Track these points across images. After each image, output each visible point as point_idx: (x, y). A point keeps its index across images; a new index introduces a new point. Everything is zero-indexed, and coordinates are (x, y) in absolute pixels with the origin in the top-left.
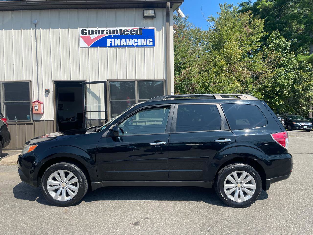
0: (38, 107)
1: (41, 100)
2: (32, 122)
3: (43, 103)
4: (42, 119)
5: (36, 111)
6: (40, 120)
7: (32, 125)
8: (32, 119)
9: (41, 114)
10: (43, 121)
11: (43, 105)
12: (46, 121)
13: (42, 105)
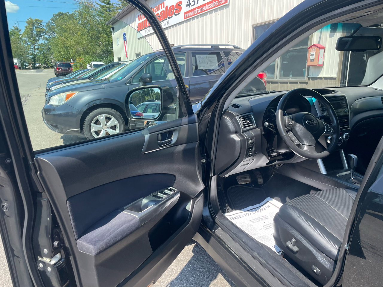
0: (314, 54)
1: (322, 44)
2: (306, 79)
3: (324, 48)
4: (320, 76)
5: (311, 61)
6: (318, 77)
7: (307, 84)
8: (308, 75)
9: (320, 67)
10: (321, 78)
11: (325, 51)
12: (325, 78)
13: (322, 51)
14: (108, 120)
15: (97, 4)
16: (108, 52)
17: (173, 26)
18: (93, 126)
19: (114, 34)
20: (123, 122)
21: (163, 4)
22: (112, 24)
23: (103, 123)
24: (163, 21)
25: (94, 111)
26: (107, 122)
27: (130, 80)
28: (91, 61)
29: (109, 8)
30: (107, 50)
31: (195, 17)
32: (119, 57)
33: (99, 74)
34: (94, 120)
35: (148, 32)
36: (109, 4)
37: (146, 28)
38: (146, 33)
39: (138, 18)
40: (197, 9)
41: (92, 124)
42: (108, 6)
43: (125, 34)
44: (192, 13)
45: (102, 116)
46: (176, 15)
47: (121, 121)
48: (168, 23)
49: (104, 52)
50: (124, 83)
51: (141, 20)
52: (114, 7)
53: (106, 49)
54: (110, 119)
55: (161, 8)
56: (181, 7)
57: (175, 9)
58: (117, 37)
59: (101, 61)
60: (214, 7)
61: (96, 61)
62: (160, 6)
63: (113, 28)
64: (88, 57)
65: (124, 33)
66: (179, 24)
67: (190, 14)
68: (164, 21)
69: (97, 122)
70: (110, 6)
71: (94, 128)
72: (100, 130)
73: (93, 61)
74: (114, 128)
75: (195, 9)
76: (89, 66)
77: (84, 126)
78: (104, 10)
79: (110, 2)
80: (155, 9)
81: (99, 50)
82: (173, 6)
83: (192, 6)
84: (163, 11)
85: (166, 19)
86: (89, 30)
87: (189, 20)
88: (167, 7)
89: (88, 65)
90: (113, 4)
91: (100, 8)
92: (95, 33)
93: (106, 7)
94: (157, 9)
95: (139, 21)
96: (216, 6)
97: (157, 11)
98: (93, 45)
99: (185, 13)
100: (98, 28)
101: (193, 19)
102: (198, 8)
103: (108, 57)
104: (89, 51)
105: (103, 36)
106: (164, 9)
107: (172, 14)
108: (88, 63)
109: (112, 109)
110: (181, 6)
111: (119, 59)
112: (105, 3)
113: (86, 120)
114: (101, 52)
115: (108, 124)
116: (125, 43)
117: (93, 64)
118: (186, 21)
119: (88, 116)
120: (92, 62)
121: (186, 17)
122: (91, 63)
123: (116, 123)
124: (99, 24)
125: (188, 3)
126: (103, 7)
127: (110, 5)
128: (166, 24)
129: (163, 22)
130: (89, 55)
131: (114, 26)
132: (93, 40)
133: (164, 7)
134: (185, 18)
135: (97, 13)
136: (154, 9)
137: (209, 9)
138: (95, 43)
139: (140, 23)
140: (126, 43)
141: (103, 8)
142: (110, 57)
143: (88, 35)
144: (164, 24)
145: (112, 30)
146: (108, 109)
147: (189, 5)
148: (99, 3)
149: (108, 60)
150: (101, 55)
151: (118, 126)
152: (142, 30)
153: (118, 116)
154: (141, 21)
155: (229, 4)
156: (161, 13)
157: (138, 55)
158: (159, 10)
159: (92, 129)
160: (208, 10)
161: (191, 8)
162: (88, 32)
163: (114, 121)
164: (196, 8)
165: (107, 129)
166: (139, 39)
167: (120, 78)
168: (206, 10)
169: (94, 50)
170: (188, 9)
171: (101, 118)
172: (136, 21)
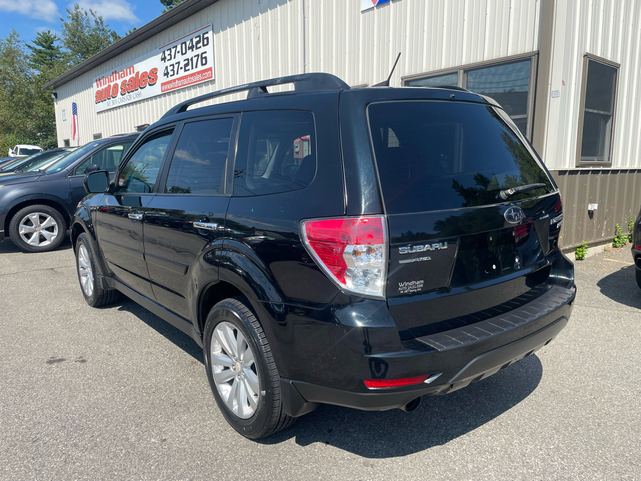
14: (42, 220)
15: (29, 47)
16: (48, 128)
17: (147, 99)
18: (22, 228)
19: (57, 104)
20: (62, 222)
21: (132, 69)
22: (55, 88)
23: (36, 223)
24: (133, 91)
25: (24, 209)
26: (41, 223)
27: (72, 172)
28: (16, 144)
29: (51, 55)
30: (47, 127)
31: (175, 91)
32: (66, 138)
33: (30, 165)
34: (24, 220)
35: (111, 104)
36: (50, 48)
37: (108, 99)
38: (108, 105)
39: (96, 83)
40: (177, 82)
41: (21, 225)
42: (49, 51)
43: (75, 105)
44: (171, 85)
45: (34, 215)
46: (150, 85)
47: (60, 221)
48: (139, 94)
49: (39, 129)
50: (65, 175)
51: (101, 86)
52: (59, 53)
53: (44, 124)
54: (45, 218)
55: (130, 74)
56: (157, 76)
57: (149, 78)
58: (62, 107)
59: (34, 144)
60: (197, 81)
61: (25, 143)
62: (128, 70)
63: (56, 95)
64: (10, 137)
65: (74, 103)
66: (155, 97)
67: (169, 86)
68: (135, 92)
69: (28, 222)
70: (53, 51)
71: (23, 229)
72: (31, 233)
73: (20, 144)
74: (51, 230)
75: (174, 81)
76: (13, 153)
77: (10, 227)
78: (41, 57)
79: (52, 45)
80: (122, 74)
81: (30, 125)
82: (146, 73)
83: (171, 76)
84: (133, 78)
85: (137, 90)
86: (13, 93)
87: (169, 94)
88: (138, 73)
89: (11, 151)
90: (57, 48)
91: (33, 53)
92: (23, 97)
93: (46, 53)
94: (124, 73)
95: (98, 87)
96: (200, 80)
97: (124, 76)
98: (20, 118)
99: (163, 84)
100: (28, 89)
101: (173, 92)
102: (179, 79)
103: (47, 138)
104: (13, 126)
105: (38, 103)
106: (133, 75)
107: (146, 84)
108: (11, 146)
109: (48, 207)
110: (157, 74)
111: (67, 142)
112: (43, 46)
113: (13, 219)
114: (34, 129)
115: (42, 225)
116: (74, 118)
117: (20, 149)
118: (164, 95)
119: (16, 215)
120: (17, 146)
121: (163, 89)
122: (17, 148)
123: (54, 223)
124: (31, 83)
125: (166, 72)
126: (40, 52)
127: (53, 49)
128: (138, 96)
129: (133, 93)
130: (13, 133)
131: (58, 91)
132: (21, 109)
133: (133, 72)
134: (162, 91)
135: (28, 61)
136: (120, 73)
137: (192, 83)
138: (24, 113)
139: (99, 91)
140: (76, 118)
141: (40, 55)
142: (52, 137)
143: (11, 100)
144: (135, 95)
145: (53, 96)
146: (43, 206)
147: (166, 74)
148: (31, 46)
149: (48, 142)
150: (34, 134)
151: (57, 227)
152: (102, 101)
153: (56, 215)
154: (100, 88)
155: (215, 80)
156: (130, 80)
157: (97, 136)
158: (127, 75)
159: (21, 230)
160: (190, 83)
161: (170, 78)
162: (11, 95)
163: (50, 221)
164: (177, 79)
165: (41, 231)
166: (99, 113)
167: (59, 169)
168: (188, 84)
169: (21, 126)
170: (165, 79)
171: (33, 217)
172: (92, 87)
